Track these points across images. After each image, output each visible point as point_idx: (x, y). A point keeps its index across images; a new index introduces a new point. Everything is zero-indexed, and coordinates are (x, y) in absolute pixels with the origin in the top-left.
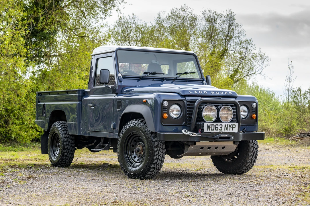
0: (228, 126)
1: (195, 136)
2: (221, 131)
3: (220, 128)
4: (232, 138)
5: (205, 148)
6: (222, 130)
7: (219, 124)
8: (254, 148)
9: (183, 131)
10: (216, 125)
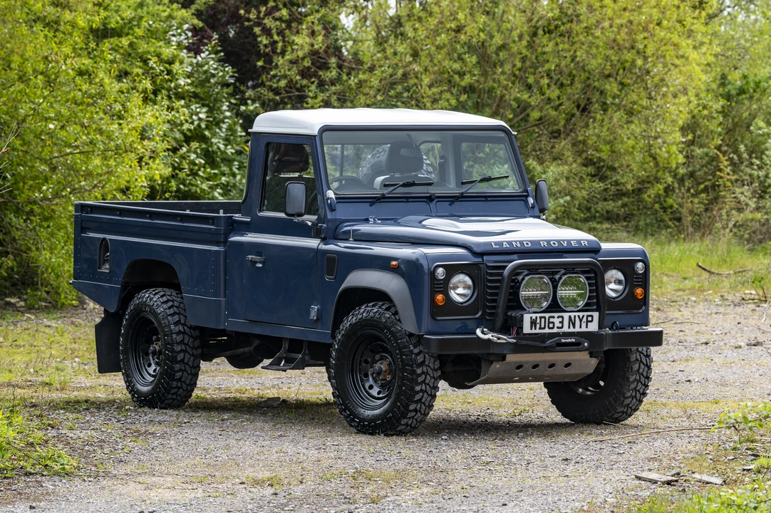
1: (504, 341)
4: (586, 344)
5: (525, 366)
8: (642, 364)
9: (478, 332)
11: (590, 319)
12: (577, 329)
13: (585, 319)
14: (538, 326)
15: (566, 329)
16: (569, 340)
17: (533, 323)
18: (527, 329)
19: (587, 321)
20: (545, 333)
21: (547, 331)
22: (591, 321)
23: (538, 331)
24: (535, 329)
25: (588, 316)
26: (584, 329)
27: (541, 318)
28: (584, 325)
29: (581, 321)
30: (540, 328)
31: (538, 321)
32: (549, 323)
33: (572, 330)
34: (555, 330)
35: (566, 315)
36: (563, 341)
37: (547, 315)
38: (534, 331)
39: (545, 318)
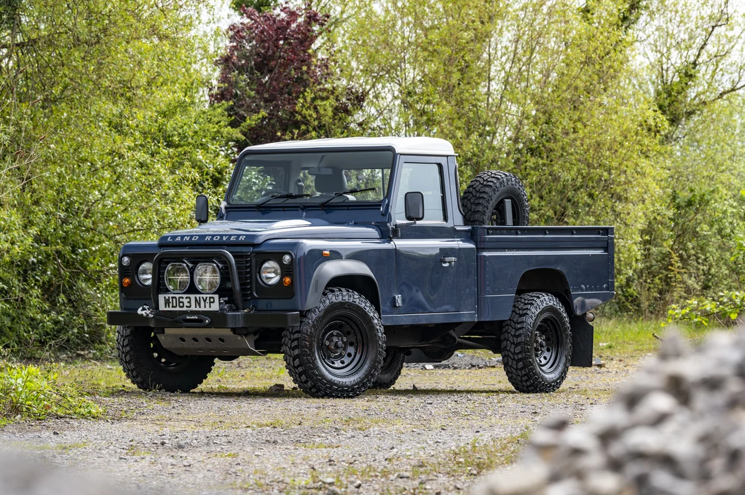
0: (201, 299)
2: (189, 309)
3: (186, 304)
4: (207, 321)
6: (190, 307)
7: (184, 296)
10: (179, 298)
11: (212, 300)
12: (203, 309)
13: (208, 300)
14: (171, 305)
15: (193, 308)
16: (193, 317)
17: (167, 302)
18: (162, 307)
19: (210, 302)
20: (176, 311)
21: (178, 309)
22: (213, 302)
23: (171, 309)
24: (169, 307)
25: (210, 298)
26: (208, 309)
27: (173, 298)
28: (207, 305)
29: (205, 301)
30: (173, 307)
31: (171, 300)
32: (180, 302)
33: (198, 309)
34: (185, 309)
35: (193, 296)
36: (188, 317)
37: (177, 296)
38: (167, 309)
39: (175, 298)
